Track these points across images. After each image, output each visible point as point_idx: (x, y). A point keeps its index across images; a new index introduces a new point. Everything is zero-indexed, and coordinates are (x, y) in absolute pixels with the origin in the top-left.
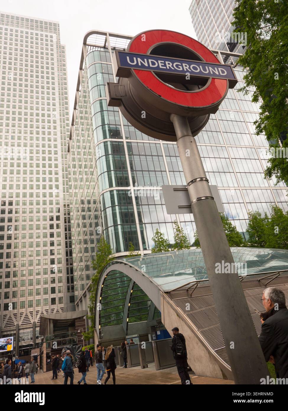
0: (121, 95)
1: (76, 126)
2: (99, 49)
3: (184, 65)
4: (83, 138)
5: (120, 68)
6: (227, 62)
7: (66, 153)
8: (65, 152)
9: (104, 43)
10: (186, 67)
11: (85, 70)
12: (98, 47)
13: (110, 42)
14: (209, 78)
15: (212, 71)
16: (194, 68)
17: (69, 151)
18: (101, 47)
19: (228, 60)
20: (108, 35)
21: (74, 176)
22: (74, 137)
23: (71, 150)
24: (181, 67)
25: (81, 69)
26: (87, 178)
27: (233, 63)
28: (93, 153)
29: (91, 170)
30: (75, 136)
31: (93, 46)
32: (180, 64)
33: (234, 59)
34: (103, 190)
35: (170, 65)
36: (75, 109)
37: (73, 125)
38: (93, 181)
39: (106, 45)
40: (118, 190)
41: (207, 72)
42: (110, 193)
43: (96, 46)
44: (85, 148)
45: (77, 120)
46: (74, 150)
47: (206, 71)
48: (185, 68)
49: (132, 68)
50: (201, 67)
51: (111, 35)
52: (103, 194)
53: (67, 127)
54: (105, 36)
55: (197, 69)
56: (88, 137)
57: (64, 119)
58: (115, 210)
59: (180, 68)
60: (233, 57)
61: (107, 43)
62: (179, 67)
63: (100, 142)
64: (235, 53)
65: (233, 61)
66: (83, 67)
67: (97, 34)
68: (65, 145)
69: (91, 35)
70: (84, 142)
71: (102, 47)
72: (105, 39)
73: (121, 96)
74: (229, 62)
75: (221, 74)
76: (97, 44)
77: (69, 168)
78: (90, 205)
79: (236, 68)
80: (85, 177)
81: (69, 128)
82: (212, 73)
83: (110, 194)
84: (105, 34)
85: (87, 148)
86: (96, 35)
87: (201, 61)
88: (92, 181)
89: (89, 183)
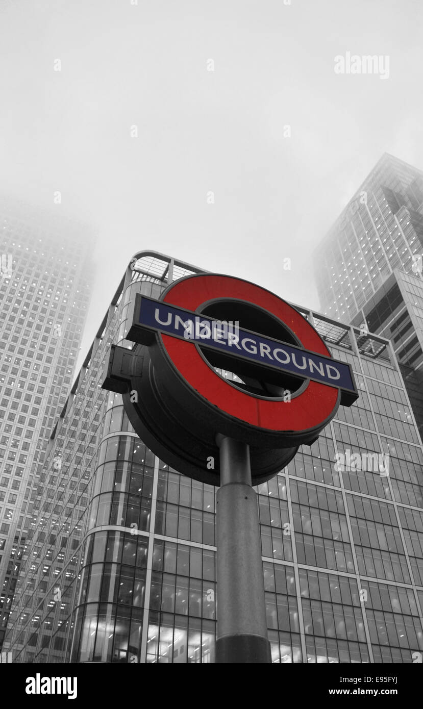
0: (132, 374)
1: (79, 395)
2: (152, 281)
3: (262, 345)
4: (84, 420)
5: (135, 325)
6: (363, 347)
7: (47, 440)
8: (46, 437)
9: (163, 273)
10: (264, 350)
11: (119, 307)
12: (152, 276)
13: (174, 273)
14: (306, 379)
15: (313, 366)
16: (279, 354)
17: (53, 437)
18: (156, 278)
19: (365, 344)
20: (172, 262)
21: (49, 486)
22: (70, 414)
23: (58, 436)
24: (255, 348)
25: (114, 303)
26: (72, 496)
27: (374, 351)
28: (95, 451)
29: (83, 481)
30: (71, 411)
31: (144, 273)
32: (255, 342)
33: (376, 345)
34: (95, 527)
35: (236, 342)
36: (85, 366)
37: (73, 392)
38: (81, 504)
39: (166, 277)
40: (125, 532)
41: (304, 367)
42: (108, 535)
43: (148, 275)
44: (83, 439)
45: (83, 386)
46: (63, 438)
47: (302, 365)
48: (262, 351)
49: (159, 331)
50: (293, 355)
51: (178, 264)
52: (93, 534)
53: (63, 395)
54: (167, 263)
55: (284, 358)
56: (95, 419)
57: (61, 379)
58: (110, 571)
59: (252, 350)
60: (373, 341)
61: (167, 274)
62: (252, 347)
63: (112, 435)
64: (378, 336)
65: (373, 347)
66: (118, 302)
67: (155, 257)
68: (50, 426)
69: (145, 256)
70: (84, 428)
71: (158, 278)
72: (166, 266)
73: (132, 376)
74: (367, 348)
75: (330, 376)
76: (151, 272)
77: (44, 468)
78: (63, 548)
79: (377, 359)
80: (69, 492)
81: (66, 396)
82: (312, 371)
83: (108, 538)
84: (167, 260)
85: (88, 439)
86: (153, 258)
87: (297, 345)
88: (80, 502)
89: (73, 505)
